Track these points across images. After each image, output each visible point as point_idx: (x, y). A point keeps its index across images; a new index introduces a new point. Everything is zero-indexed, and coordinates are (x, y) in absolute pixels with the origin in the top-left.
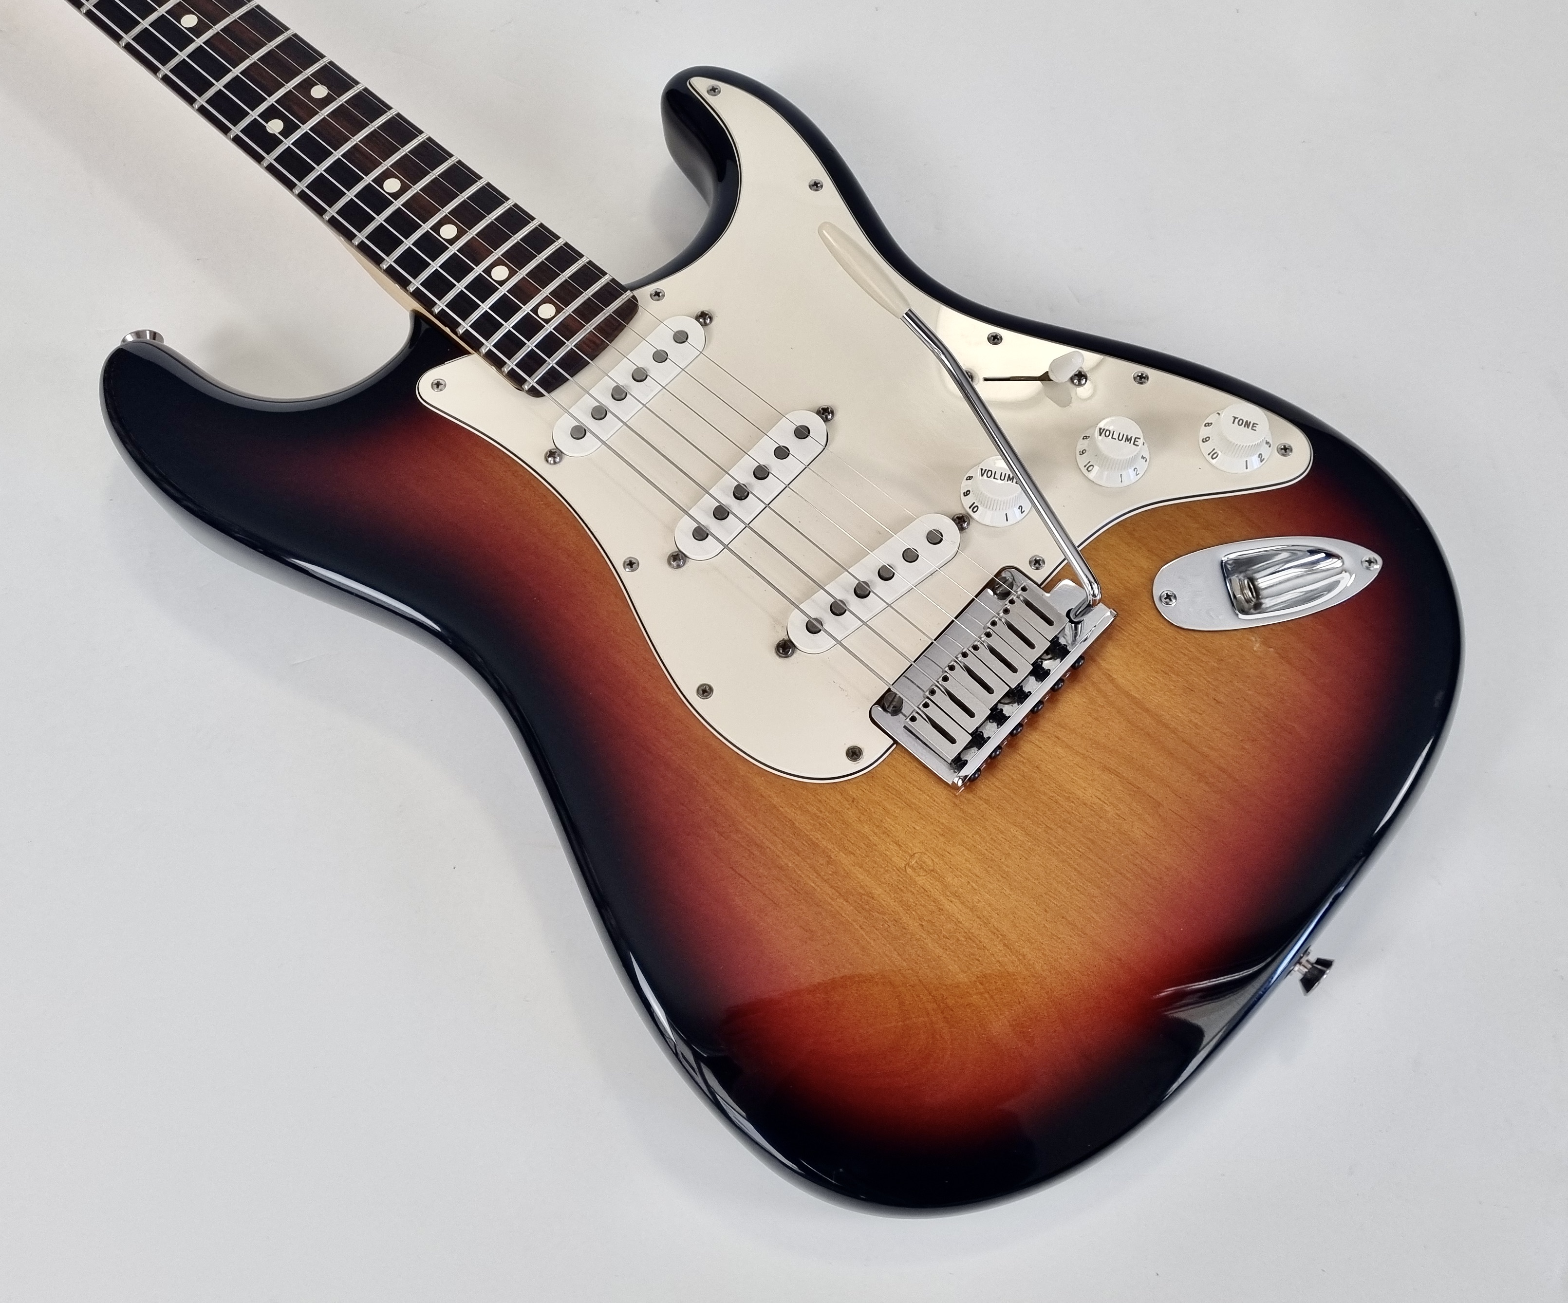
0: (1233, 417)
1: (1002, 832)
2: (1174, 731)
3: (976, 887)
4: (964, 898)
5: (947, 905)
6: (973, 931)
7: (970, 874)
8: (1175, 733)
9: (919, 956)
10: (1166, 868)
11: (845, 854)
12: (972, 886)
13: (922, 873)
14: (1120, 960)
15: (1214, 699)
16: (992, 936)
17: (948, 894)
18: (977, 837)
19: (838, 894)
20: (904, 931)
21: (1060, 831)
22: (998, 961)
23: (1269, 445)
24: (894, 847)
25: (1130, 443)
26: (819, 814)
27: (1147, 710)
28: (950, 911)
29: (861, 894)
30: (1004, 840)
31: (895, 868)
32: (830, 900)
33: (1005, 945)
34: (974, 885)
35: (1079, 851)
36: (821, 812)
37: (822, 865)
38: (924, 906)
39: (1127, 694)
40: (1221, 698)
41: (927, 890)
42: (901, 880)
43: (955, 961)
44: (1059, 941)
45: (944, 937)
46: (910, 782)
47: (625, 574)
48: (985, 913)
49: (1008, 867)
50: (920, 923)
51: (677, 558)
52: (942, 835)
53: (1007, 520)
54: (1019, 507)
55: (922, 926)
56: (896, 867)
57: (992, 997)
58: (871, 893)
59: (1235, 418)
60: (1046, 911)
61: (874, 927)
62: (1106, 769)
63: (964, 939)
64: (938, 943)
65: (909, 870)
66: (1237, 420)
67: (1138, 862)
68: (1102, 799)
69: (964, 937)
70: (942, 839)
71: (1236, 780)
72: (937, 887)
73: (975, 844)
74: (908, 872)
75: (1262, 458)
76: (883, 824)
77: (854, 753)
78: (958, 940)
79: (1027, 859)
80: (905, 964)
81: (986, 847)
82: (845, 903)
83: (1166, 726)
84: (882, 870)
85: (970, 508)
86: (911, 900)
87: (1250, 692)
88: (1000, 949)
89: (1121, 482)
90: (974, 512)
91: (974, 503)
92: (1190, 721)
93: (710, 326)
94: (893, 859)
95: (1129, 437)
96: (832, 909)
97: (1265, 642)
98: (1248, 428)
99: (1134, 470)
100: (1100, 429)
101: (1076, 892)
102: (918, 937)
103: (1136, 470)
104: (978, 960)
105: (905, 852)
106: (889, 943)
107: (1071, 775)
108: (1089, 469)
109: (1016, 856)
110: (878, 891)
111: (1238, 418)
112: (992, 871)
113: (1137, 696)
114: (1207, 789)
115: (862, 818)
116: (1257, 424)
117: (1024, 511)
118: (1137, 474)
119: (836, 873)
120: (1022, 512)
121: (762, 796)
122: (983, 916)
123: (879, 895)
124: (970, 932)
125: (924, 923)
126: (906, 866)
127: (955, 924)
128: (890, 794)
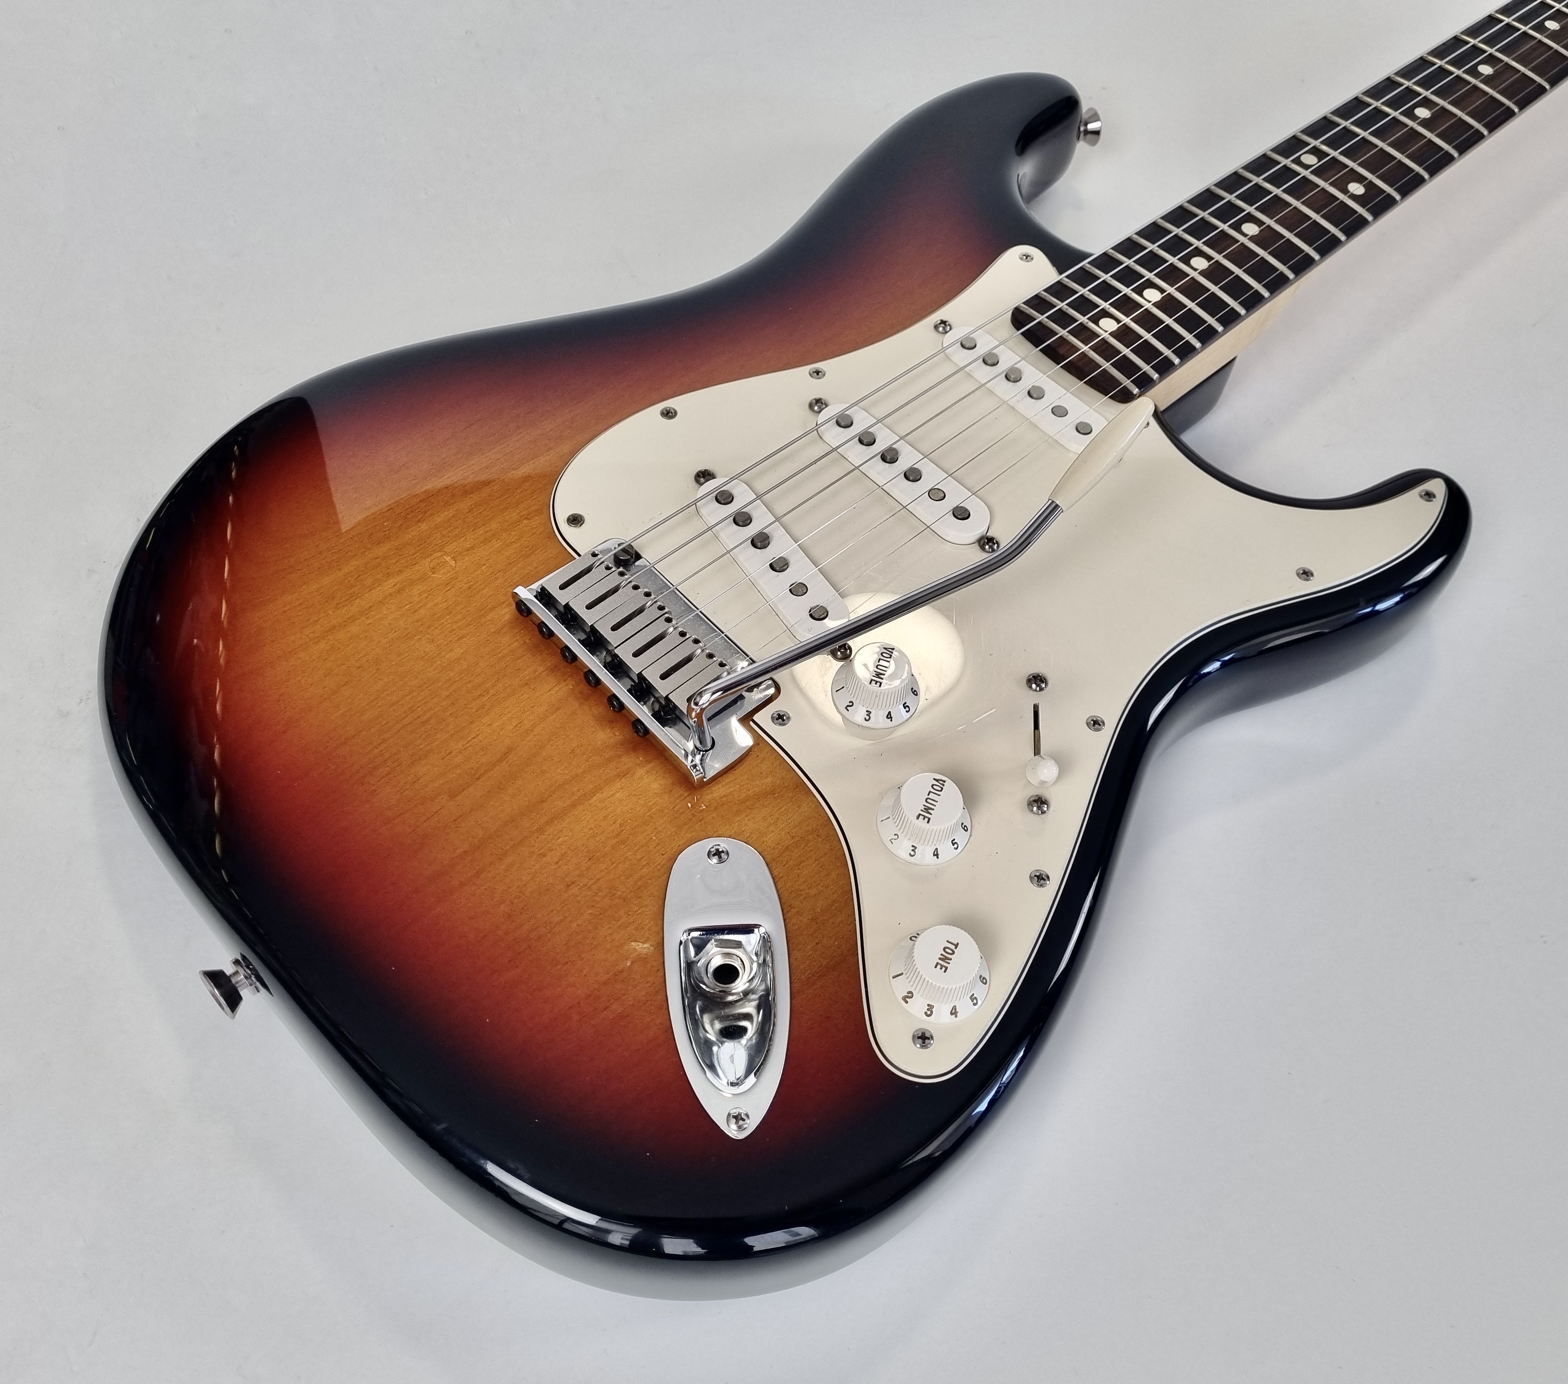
0: (958, 944)
1: (459, 640)
2: (541, 830)
3: (405, 609)
4: (395, 597)
5: (392, 581)
6: (358, 601)
7: (419, 606)
8: (539, 830)
11: (471, 505)
13: (433, 565)
15: (573, 883)
16: (347, 617)
17: (404, 584)
18: (459, 617)
21: (446, 693)
22: (320, 620)
23: (928, 1014)
24: (468, 545)
25: (922, 810)
26: (519, 490)
27: (574, 806)
28: (386, 583)
30: (450, 640)
33: (335, 627)
34: (408, 607)
35: (418, 708)
36: (521, 492)
38: (397, 562)
39: (598, 789)
40: (575, 890)
41: (414, 566)
42: (430, 547)
43: (332, 583)
44: (323, 677)
45: (359, 577)
47: (805, 369)
48: (374, 613)
49: (418, 640)
51: (820, 407)
52: (471, 587)
53: (837, 691)
54: (852, 702)
55: (378, 558)
56: (446, 544)
57: (285, 612)
58: (424, 521)
59: (956, 946)
60: (359, 668)
62: (509, 750)
63: (352, 592)
64: (355, 570)
65: (440, 554)
66: (953, 947)
67: (389, 763)
68: (475, 740)
69: (354, 593)
70: (466, 586)
71: (462, 884)
72: (415, 576)
73: (453, 614)
74: (438, 553)
75: (907, 1001)
76: (495, 540)
77: (576, 521)
78: (353, 587)
81: (446, 623)
83: (550, 822)
84: (446, 533)
86: (406, 553)
87: (574, 925)
88: (332, 623)
89: (882, 821)
92: (551, 850)
94: (455, 542)
95: (930, 811)
97: (642, 959)
98: (940, 959)
99: (895, 835)
101: (372, 698)
102: (367, 554)
103: (896, 837)
105: (459, 554)
107: (510, 715)
109: (429, 649)
110: (424, 526)
111: (956, 948)
112: (417, 625)
113: (594, 798)
114: (459, 851)
115: (507, 524)
116: (945, 972)
117: (848, 710)
118: (892, 841)
119: (453, 495)
120: (846, 708)
121: (549, 449)
122: (371, 612)
123: (420, 527)
124: (358, 598)
125: (378, 561)
126: (445, 552)
127: (370, 587)
128: (526, 549)
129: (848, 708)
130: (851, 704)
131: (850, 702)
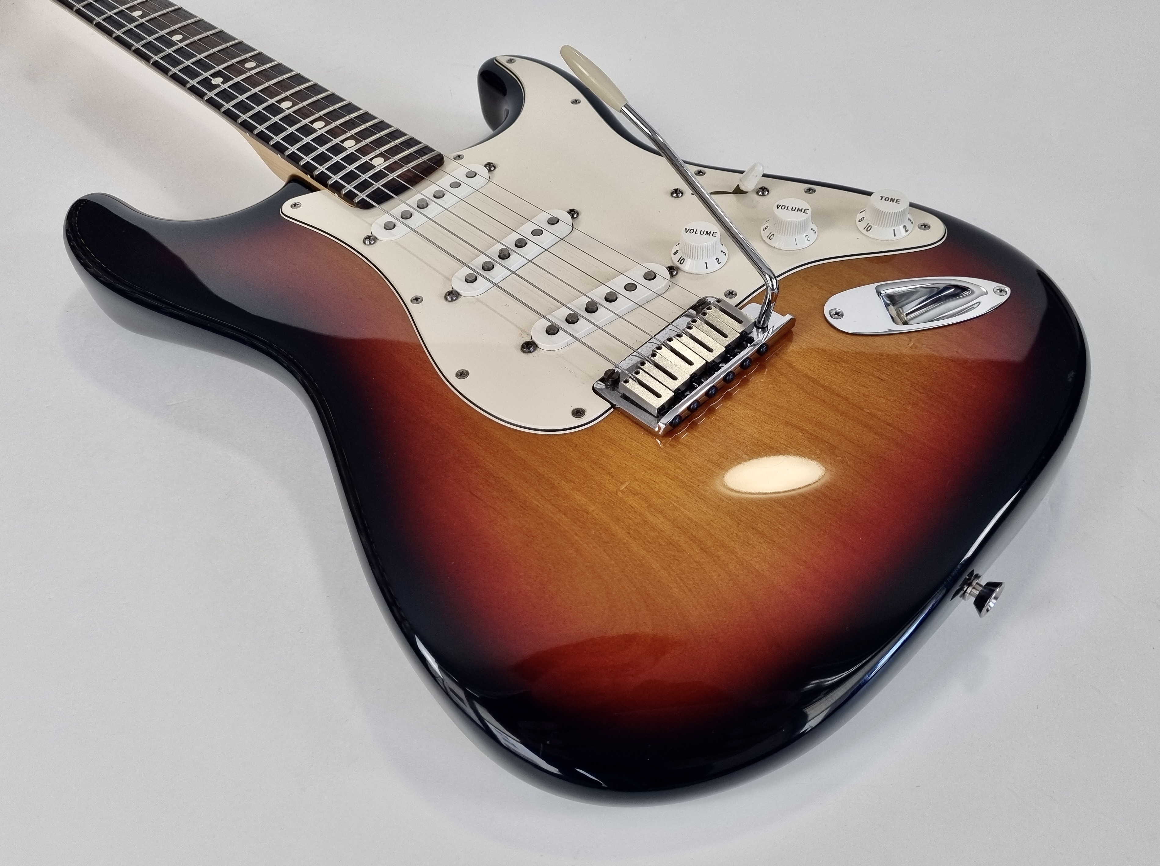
0: (881, 195)
2: (846, 399)
3: (677, 505)
4: (666, 513)
5: (651, 518)
6: (673, 538)
7: (672, 496)
8: (847, 400)
9: (625, 556)
10: (843, 492)
11: (566, 482)
12: (674, 505)
13: (631, 495)
14: (805, 562)
15: (879, 378)
16: (690, 542)
17: (653, 510)
19: (558, 510)
20: (613, 537)
22: (696, 562)
23: (911, 222)
24: (607, 477)
25: (801, 213)
26: (546, 454)
27: (822, 386)
28: (654, 523)
29: (577, 510)
30: (702, 473)
31: (607, 492)
32: (551, 515)
33: (701, 549)
34: (675, 504)
36: (548, 453)
37: (546, 489)
38: (631, 519)
39: (805, 376)
40: (884, 377)
41: (634, 507)
42: (613, 500)
43: (657, 560)
44: (750, 546)
45: (648, 541)
46: (623, 434)
47: (412, 306)
48: (685, 524)
49: (705, 491)
50: (628, 531)
51: (452, 295)
52: (649, 469)
53: (707, 268)
54: (717, 258)
55: (629, 533)
56: (608, 491)
57: (690, 590)
58: (586, 510)
60: (738, 523)
61: (587, 534)
62: (787, 424)
63: (665, 544)
64: (642, 546)
65: (620, 494)
66: (884, 198)
69: (666, 542)
70: (649, 472)
71: (901, 431)
72: (643, 505)
73: (676, 475)
74: (618, 494)
75: (907, 229)
76: (600, 462)
77: (578, 413)
78: (660, 545)
80: (613, 562)
81: (686, 477)
82: (563, 516)
83: (839, 395)
84: (597, 493)
85: (678, 262)
86: (620, 514)
87: (908, 373)
88: (698, 552)
89: (796, 245)
90: (681, 264)
91: (681, 257)
92: (859, 392)
93: (493, 172)
94: (606, 485)
95: (800, 209)
96: (553, 521)
97: (919, 341)
98: (893, 203)
99: (806, 237)
100: (778, 205)
102: (625, 541)
104: (678, 561)
105: (617, 480)
106: (600, 546)
107: (760, 428)
108: (771, 238)
110: (591, 508)
111: (884, 196)
113: (814, 376)
114: (876, 437)
115: (582, 457)
116: (900, 200)
118: (809, 240)
119: (557, 495)
120: (719, 264)
121: (500, 443)
122: (683, 527)
123: (593, 511)
124: (671, 539)
125: (631, 532)
126: (617, 490)
127: (659, 533)
128: (607, 442)
129: (719, 262)
130: (717, 259)
131: (716, 260)
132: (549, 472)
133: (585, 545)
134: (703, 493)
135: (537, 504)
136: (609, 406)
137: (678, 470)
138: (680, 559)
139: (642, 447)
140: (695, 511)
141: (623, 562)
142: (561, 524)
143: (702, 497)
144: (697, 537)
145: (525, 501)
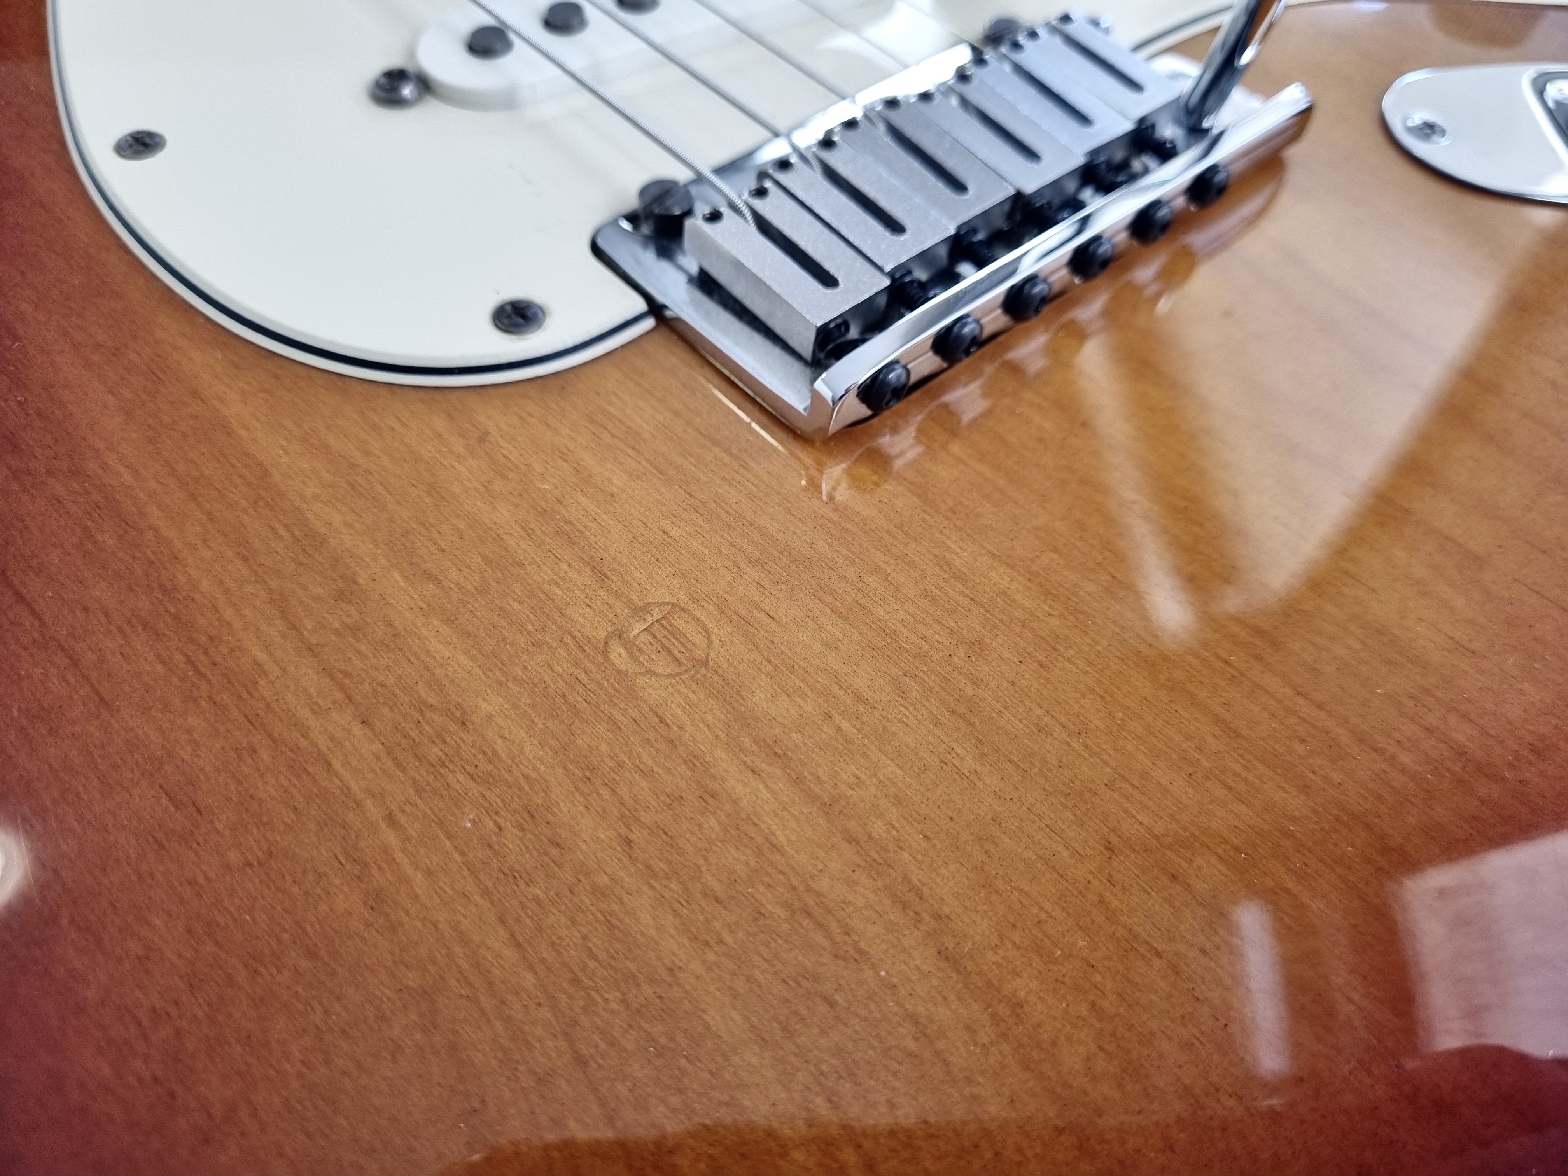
1: (961, 578)
3: (852, 734)
4: (804, 765)
5: (736, 784)
6: (823, 885)
7: (836, 689)
9: (592, 956)
11: (407, 578)
12: (839, 729)
13: (663, 666)
16: (895, 916)
17: (747, 742)
19: (339, 696)
20: (554, 852)
22: (913, 1018)
26: (357, 459)
28: (744, 803)
29: (423, 707)
30: (967, 602)
31: (567, 639)
32: (304, 713)
33: (942, 954)
34: (845, 725)
35: (1227, 662)
36: (368, 453)
37: (317, 599)
38: (648, 774)
41: (667, 721)
42: (585, 680)
43: (735, 995)
45: (708, 894)
46: (677, 414)
48: (878, 828)
49: (976, 682)
50: (624, 831)
52: (757, 563)
55: (629, 842)
56: (574, 637)
61: (441, 823)
63: (782, 913)
64: (676, 914)
65: (618, 654)
67: (1432, 719)
69: (786, 905)
70: (752, 573)
72: (709, 718)
74: (612, 655)
76: (563, 510)
77: (516, 316)
78: (759, 914)
79: (1041, 665)
80: (529, 979)
81: (901, 614)
82: (357, 729)
84: (522, 640)
86: (603, 749)
88: (925, 968)
94: (569, 612)
96: (303, 743)
101: (1220, 793)
102: (603, 881)
104: (832, 1004)
105: (617, 595)
106: (485, 893)
109: (1006, 654)
112: (914, 689)
115: (498, 486)
119: (355, 630)
121: (195, 393)
122: (870, 836)
123: (490, 717)
124: (809, 889)
125: (637, 835)
126: (609, 636)
127: (759, 853)
128: (606, 436)
132: (350, 526)
133: (418, 878)
134: (969, 690)
135: (261, 656)
136: (641, 306)
137: (873, 581)
138: (839, 998)
139: (742, 470)
140: (925, 768)
141: (576, 981)
142: (337, 765)
143: (961, 709)
144: (926, 891)
145: (211, 638)
